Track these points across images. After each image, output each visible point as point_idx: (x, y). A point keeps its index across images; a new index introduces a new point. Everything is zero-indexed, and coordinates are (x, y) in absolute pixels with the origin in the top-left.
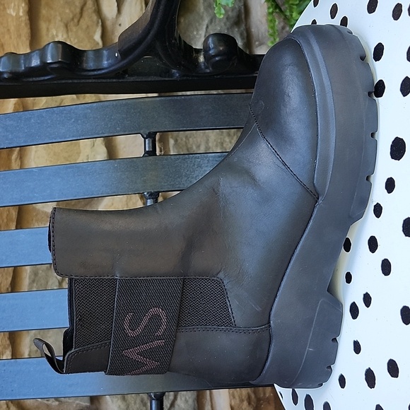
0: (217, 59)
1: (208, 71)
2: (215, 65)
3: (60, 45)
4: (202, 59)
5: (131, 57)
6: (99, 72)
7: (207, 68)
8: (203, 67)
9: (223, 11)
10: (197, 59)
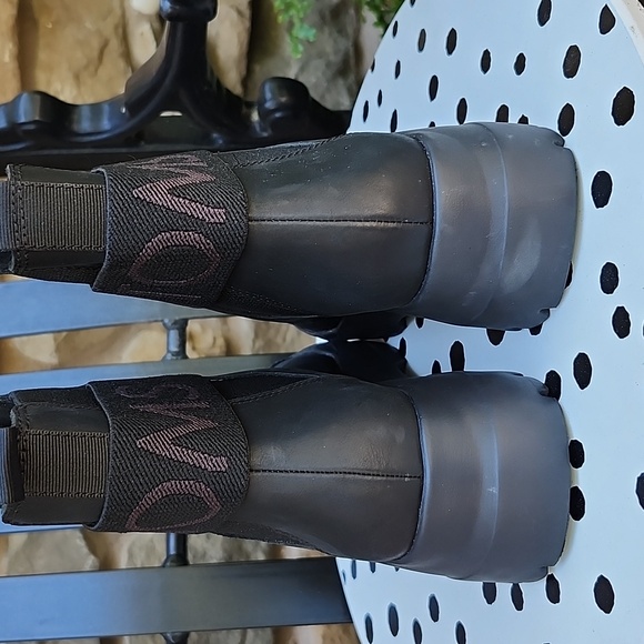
0: (278, 115)
1: (265, 134)
2: (275, 125)
3: (38, 97)
4: (255, 117)
5: (144, 113)
6: (99, 137)
7: (263, 130)
8: (258, 129)
9: (301, 48)
10: (249, 116)
